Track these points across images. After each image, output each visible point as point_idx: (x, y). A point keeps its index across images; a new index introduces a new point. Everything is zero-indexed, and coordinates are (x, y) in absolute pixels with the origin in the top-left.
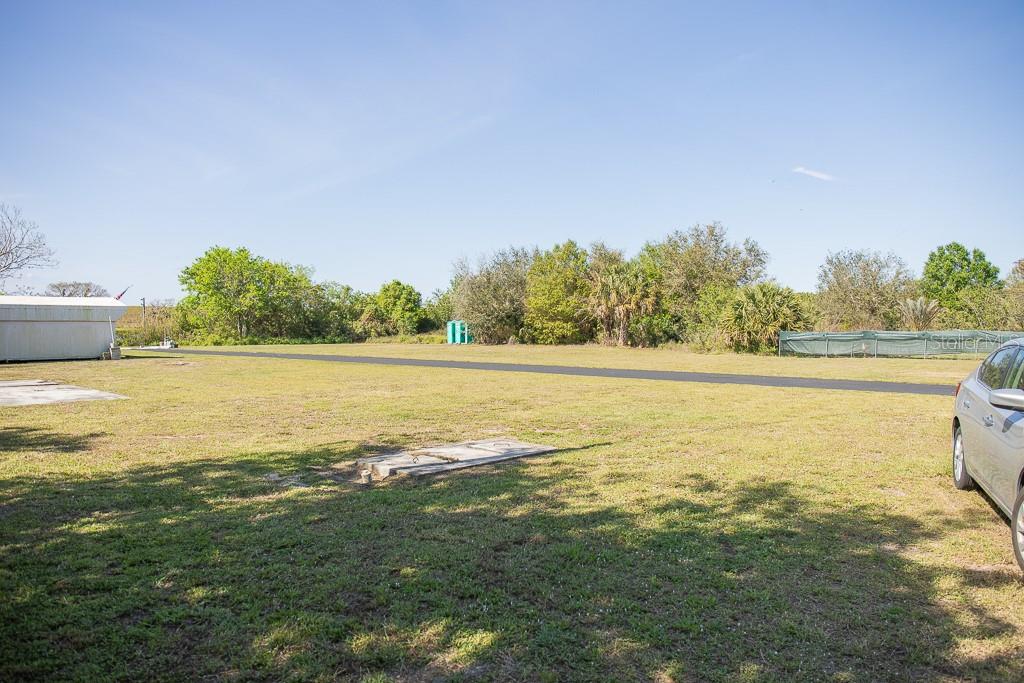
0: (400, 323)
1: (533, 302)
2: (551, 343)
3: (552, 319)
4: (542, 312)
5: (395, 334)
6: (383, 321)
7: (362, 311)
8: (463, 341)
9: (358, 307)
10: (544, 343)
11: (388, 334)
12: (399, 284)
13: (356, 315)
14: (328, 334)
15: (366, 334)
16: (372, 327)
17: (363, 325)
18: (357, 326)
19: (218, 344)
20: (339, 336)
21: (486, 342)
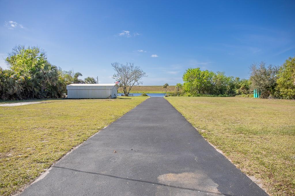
1: (280, 80)
3: (287, 88)
4: (283, 85)
7: (241, 86)
8: (258, 97)
13: (238, 87)
14: (224, 93)
15: (240, 93)
16: (242, 91)
17: (239, 91)
18: (237, 91)
19: (189, 96)
20: (228, 94)
21: (264, 98)
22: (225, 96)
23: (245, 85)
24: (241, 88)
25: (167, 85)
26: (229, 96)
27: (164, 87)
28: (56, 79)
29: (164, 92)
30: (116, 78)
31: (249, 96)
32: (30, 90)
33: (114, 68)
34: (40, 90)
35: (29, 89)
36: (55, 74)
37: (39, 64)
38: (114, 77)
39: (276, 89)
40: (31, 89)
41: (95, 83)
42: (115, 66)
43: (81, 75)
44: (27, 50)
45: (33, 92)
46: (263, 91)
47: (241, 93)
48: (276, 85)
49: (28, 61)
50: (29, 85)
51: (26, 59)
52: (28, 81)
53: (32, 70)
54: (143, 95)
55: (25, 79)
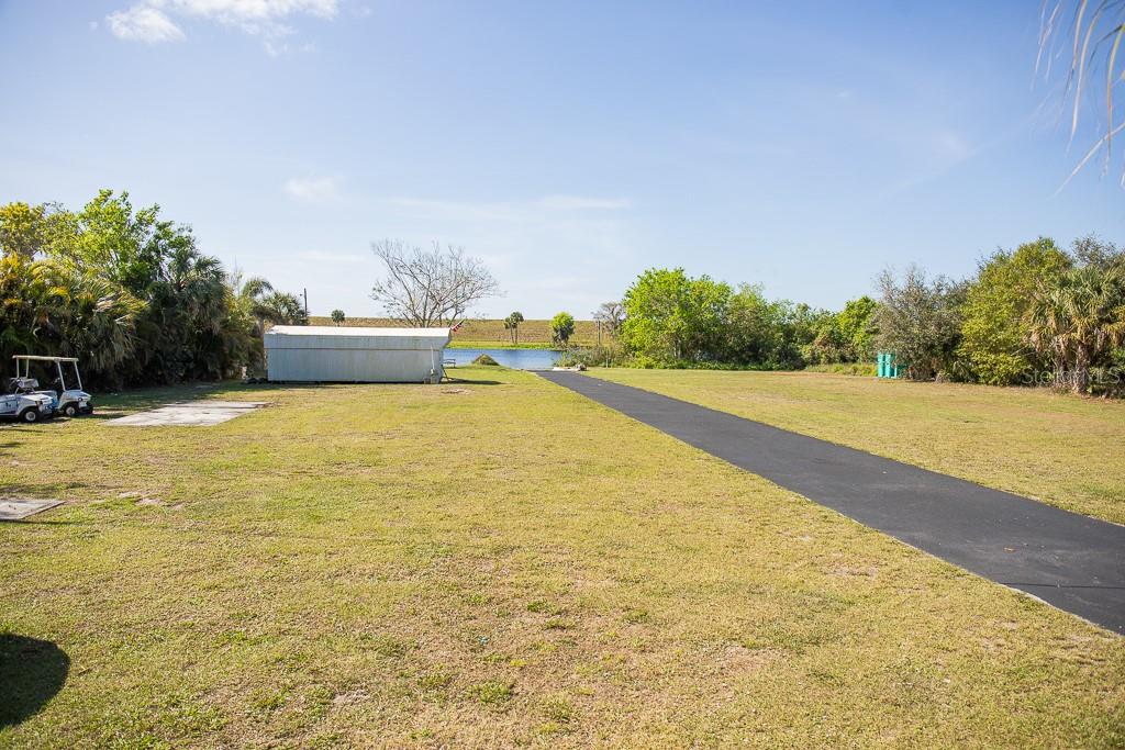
0: (860, 348)
1: (973, 326)
2: (995, 383)
3: (995, 350)
4: (982, 341)
5: (854, 361)
6: (839, 345)
7: (817, 333)
8: (892, 374)
9: (812, 329)
10: (987, 383)
11: (844, 360)
12: (867, 300)
13: (810, 339)
14: (766, 359)
15: (815, 361)
16: (823, 352)
17: (812, 350)
18: (805, 351)
19: (649, 367)
20: (779, 362)
21: (915, 378)
22: (771, 369)
23: (832, 332)
24: (819, 339)
25: (518, 317)
26: (782, 369)
27: (507, 327)
28: (222, 308)
29: (506, 344)
30: (382, 297)
31: (855, 370)
38: (377, 294)
39: (961, 351)
41: (304, 323)
46: (918, 359)
47: (819, 357)
48: (956, 339)
54: (483, 363)
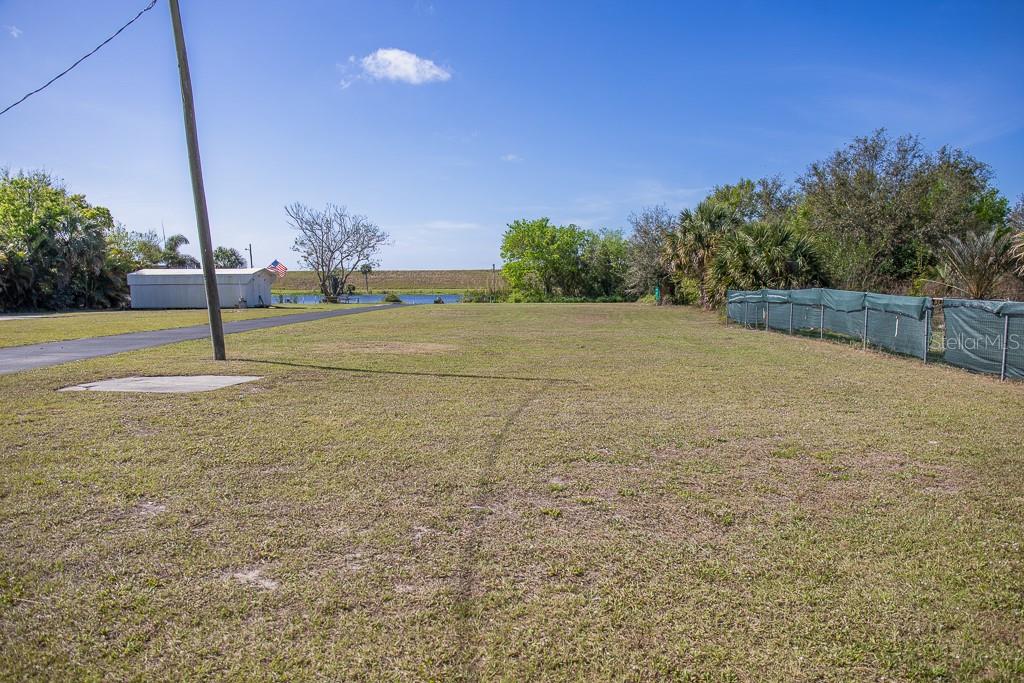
28: (101, 257)
32: (24, 288)
33: (292, 220)
34: (55, 286)
35: (20, 285)
36: (95, 245)
37: (50, 217)
40: (26, 285)
41: (242, 265)
42: (296, 214)
43: (186, 241)
44: (16, 178)
45: (34, 291)
49: (18, 209)
50: (21, 274)
51: (13, 205)
52: (19, 263)
53: (29, 231)
54: (387, 300)
55: (9, 258)
